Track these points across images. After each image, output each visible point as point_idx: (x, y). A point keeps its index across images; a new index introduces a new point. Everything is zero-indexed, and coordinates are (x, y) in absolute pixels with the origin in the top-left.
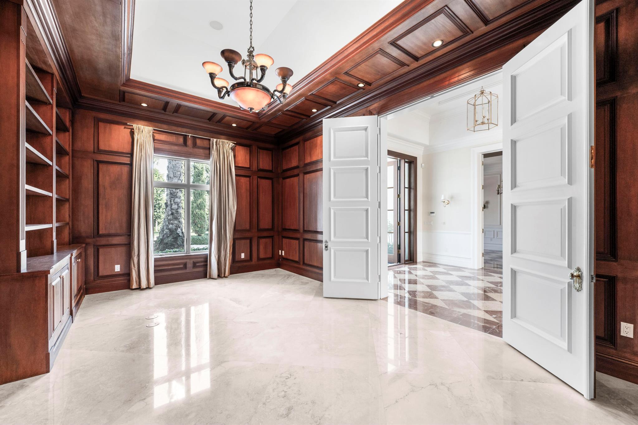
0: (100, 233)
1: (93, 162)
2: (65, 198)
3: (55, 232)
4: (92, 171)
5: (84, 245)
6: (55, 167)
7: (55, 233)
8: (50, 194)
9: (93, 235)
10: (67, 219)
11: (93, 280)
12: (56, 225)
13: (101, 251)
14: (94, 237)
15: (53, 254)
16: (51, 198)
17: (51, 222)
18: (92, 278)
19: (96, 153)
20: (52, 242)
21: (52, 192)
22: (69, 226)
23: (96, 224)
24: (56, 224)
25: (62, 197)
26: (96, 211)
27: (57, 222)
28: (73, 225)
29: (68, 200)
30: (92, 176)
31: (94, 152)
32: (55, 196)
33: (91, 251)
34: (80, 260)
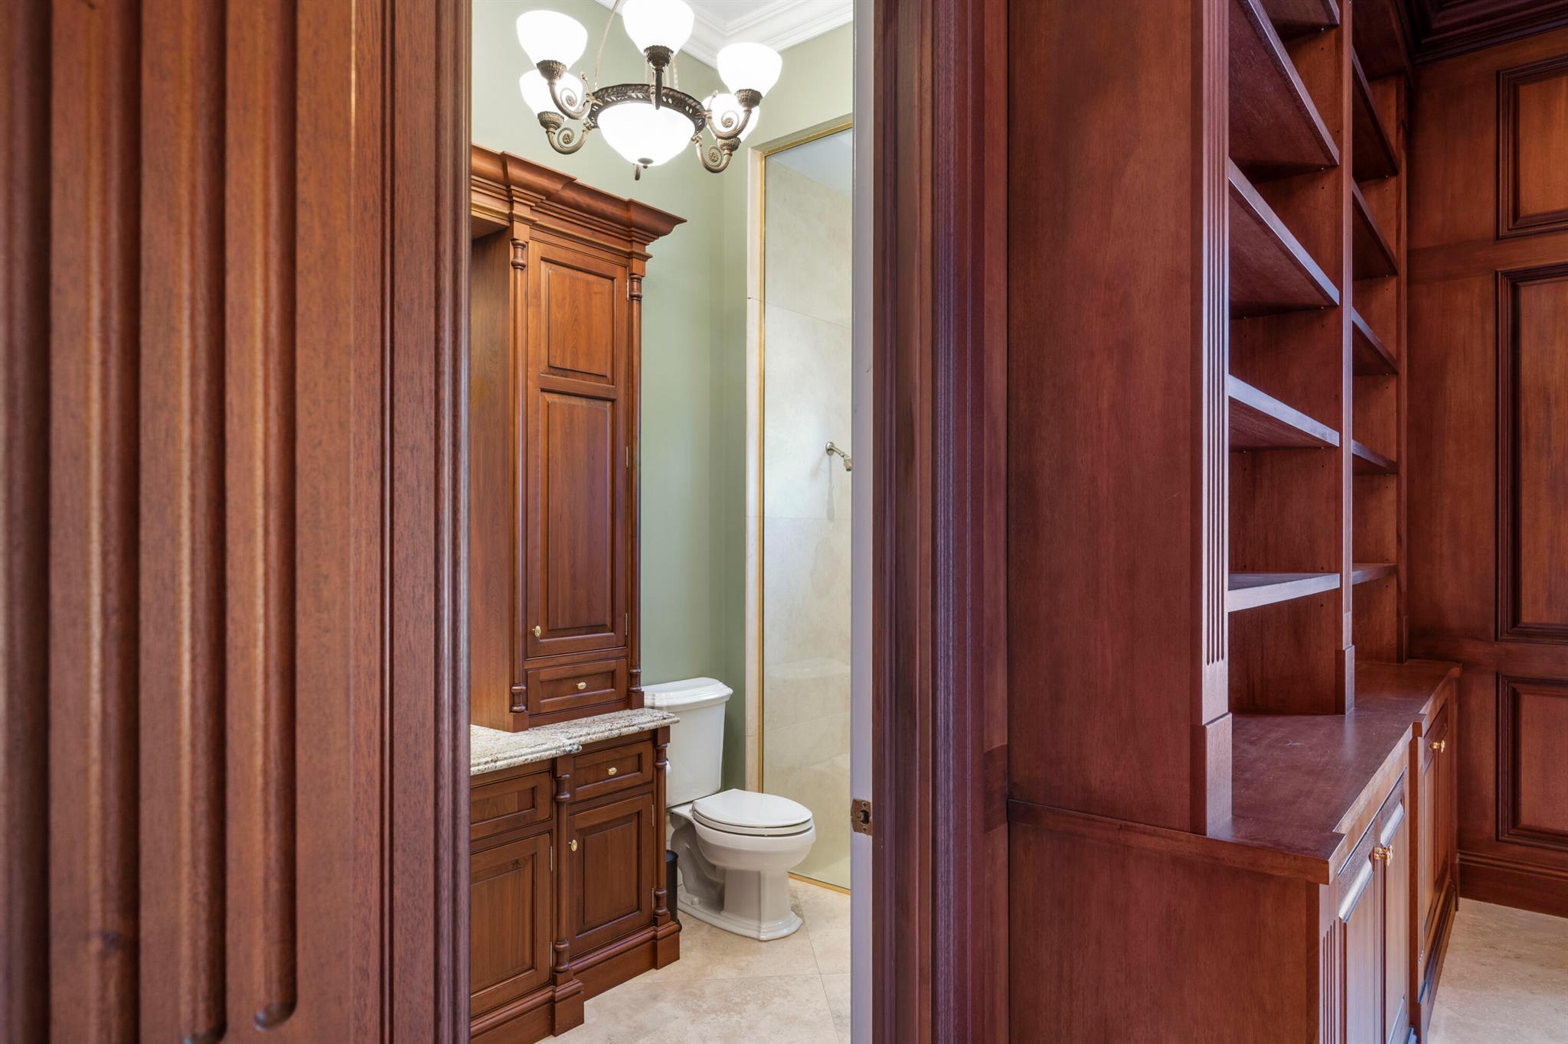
0: (1527, 617)
1: (1492, 287)
2: (1383, 458)
3: (1347, 611)
4: (1490, 327)
5: (1456, 671)
6: (1350, 316)
7: (1350, 614)
8: (1331, 436)
9: (1492, 629)
10: (1392, 552)
11: (1494, 835)
12: (1354, 577)
13: (1530, 705)
14: (1496, 638)
15: (1343, 713)
16: (1335, 451)
17: (1337, 569)
18: (1489, 827)
19: (1504, 238)
20: (1340, 654)
21: (1338, 428)
22: (1398, 581)
23: (1505, 574)
24: (1352, 574)
25: (1374, 453)
26: (1505, 517)
27: (1359, 559)
28: (1411, 579)
29: (1393, 468)
30: (1491, 353)
31: (1498, 237)
32: (1349, 448)
33: (1484, 700)
34: (1443, 745)
